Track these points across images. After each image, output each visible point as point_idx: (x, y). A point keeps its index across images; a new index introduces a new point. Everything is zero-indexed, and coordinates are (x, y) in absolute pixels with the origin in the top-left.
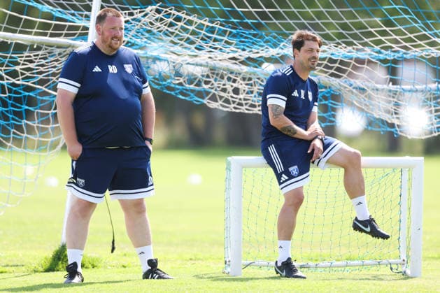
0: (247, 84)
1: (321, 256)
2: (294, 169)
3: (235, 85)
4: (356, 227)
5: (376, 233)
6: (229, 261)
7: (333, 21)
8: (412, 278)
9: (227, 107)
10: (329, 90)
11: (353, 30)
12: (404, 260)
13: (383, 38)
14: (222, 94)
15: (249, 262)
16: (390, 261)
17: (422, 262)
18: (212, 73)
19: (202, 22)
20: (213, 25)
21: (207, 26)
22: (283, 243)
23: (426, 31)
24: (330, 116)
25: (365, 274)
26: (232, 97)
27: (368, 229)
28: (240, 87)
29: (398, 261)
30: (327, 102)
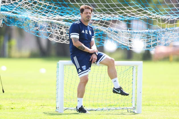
0: (66, 30)
1: (98, 104)
2: (84, 67)
3: (61, 30)
4: (114, 92)
5: (123, 93)
6: (58, 107)
7: (102, 4)
8: (137, 114)
9: (58, 41)
10: (101, 32)
11: (110, 8)
12: (134, 107)
13: (123, 11)
14: (55, 34)
15: (66, 108)
16: (128, 108)
17: (142, 107)
18: (51, 25)
19: (46, 4)
20: (51, 5)
21: (48, 6)
22: (79, 99)
23: (142, 8)
24: (101, 43)
25: (117, 112)
26: (60, 36)
27: (120, 92)
28: (63, 31)
29: (131, 107)
30: (100, 37)
